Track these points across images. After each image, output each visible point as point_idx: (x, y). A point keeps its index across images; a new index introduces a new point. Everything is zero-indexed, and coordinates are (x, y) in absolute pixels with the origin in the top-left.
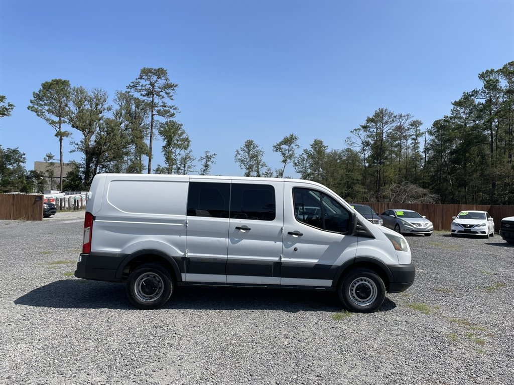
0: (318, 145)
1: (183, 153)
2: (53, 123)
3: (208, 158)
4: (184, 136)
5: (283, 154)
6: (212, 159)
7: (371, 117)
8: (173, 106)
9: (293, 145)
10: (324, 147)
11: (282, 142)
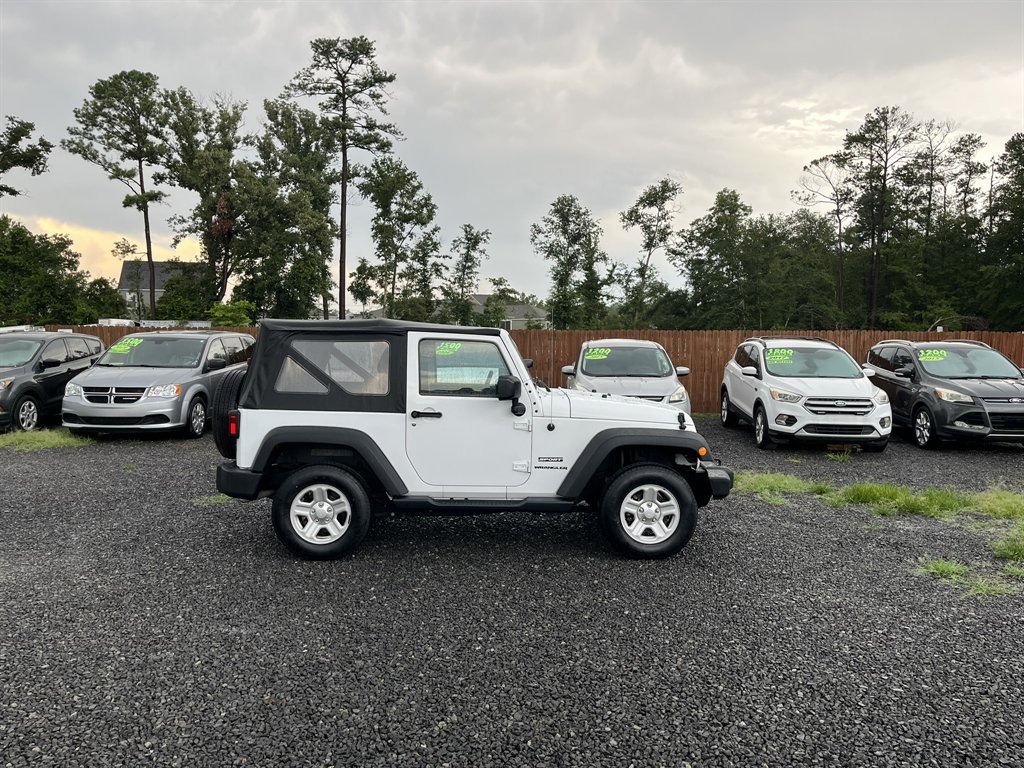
0: (728, 204)
1: (419, 232)
2: (118, 174)
3: (473, 241)
4: (420, 195)
5: (647, 228)
6: (481, 246)
7: (855, 132)
8: (390, 126)
9: (668, 205)
10: (743, 209)
11: (642, 201)
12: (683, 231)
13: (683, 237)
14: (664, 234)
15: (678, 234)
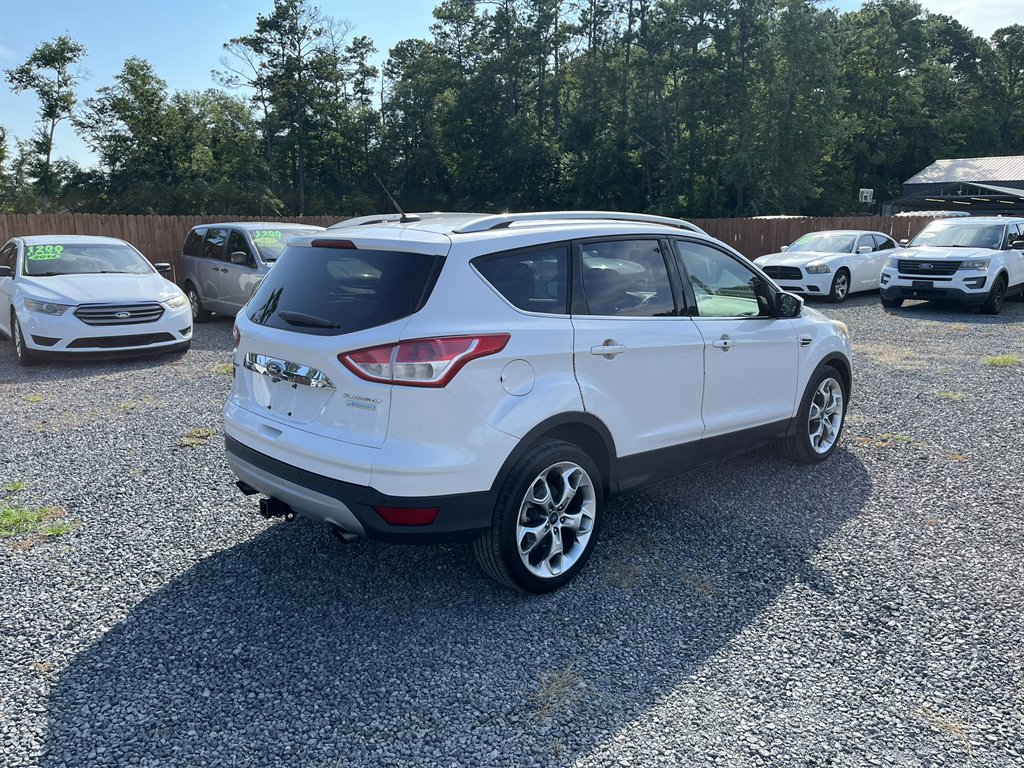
0: (136, 74)
5: (44, 94)
9: (70, 68)
10: (157, 82)
11: (35, 59)
12: (92, 100)
13: (93, 107)
14: (66, 103)
15: (86, 103)
